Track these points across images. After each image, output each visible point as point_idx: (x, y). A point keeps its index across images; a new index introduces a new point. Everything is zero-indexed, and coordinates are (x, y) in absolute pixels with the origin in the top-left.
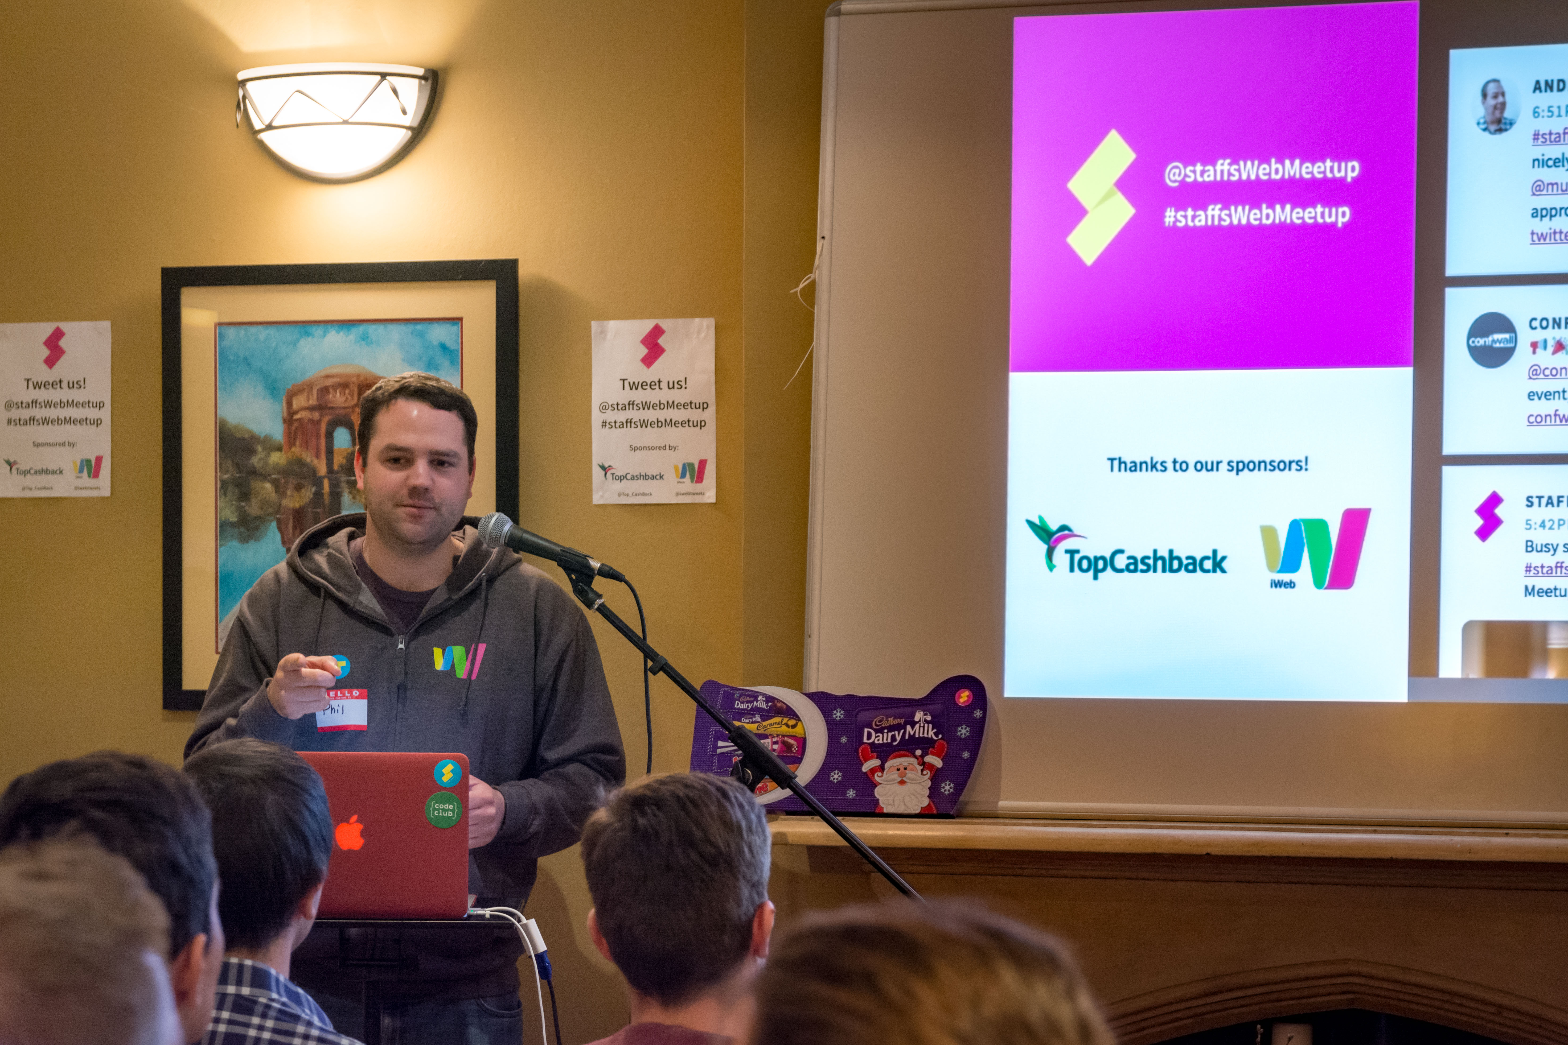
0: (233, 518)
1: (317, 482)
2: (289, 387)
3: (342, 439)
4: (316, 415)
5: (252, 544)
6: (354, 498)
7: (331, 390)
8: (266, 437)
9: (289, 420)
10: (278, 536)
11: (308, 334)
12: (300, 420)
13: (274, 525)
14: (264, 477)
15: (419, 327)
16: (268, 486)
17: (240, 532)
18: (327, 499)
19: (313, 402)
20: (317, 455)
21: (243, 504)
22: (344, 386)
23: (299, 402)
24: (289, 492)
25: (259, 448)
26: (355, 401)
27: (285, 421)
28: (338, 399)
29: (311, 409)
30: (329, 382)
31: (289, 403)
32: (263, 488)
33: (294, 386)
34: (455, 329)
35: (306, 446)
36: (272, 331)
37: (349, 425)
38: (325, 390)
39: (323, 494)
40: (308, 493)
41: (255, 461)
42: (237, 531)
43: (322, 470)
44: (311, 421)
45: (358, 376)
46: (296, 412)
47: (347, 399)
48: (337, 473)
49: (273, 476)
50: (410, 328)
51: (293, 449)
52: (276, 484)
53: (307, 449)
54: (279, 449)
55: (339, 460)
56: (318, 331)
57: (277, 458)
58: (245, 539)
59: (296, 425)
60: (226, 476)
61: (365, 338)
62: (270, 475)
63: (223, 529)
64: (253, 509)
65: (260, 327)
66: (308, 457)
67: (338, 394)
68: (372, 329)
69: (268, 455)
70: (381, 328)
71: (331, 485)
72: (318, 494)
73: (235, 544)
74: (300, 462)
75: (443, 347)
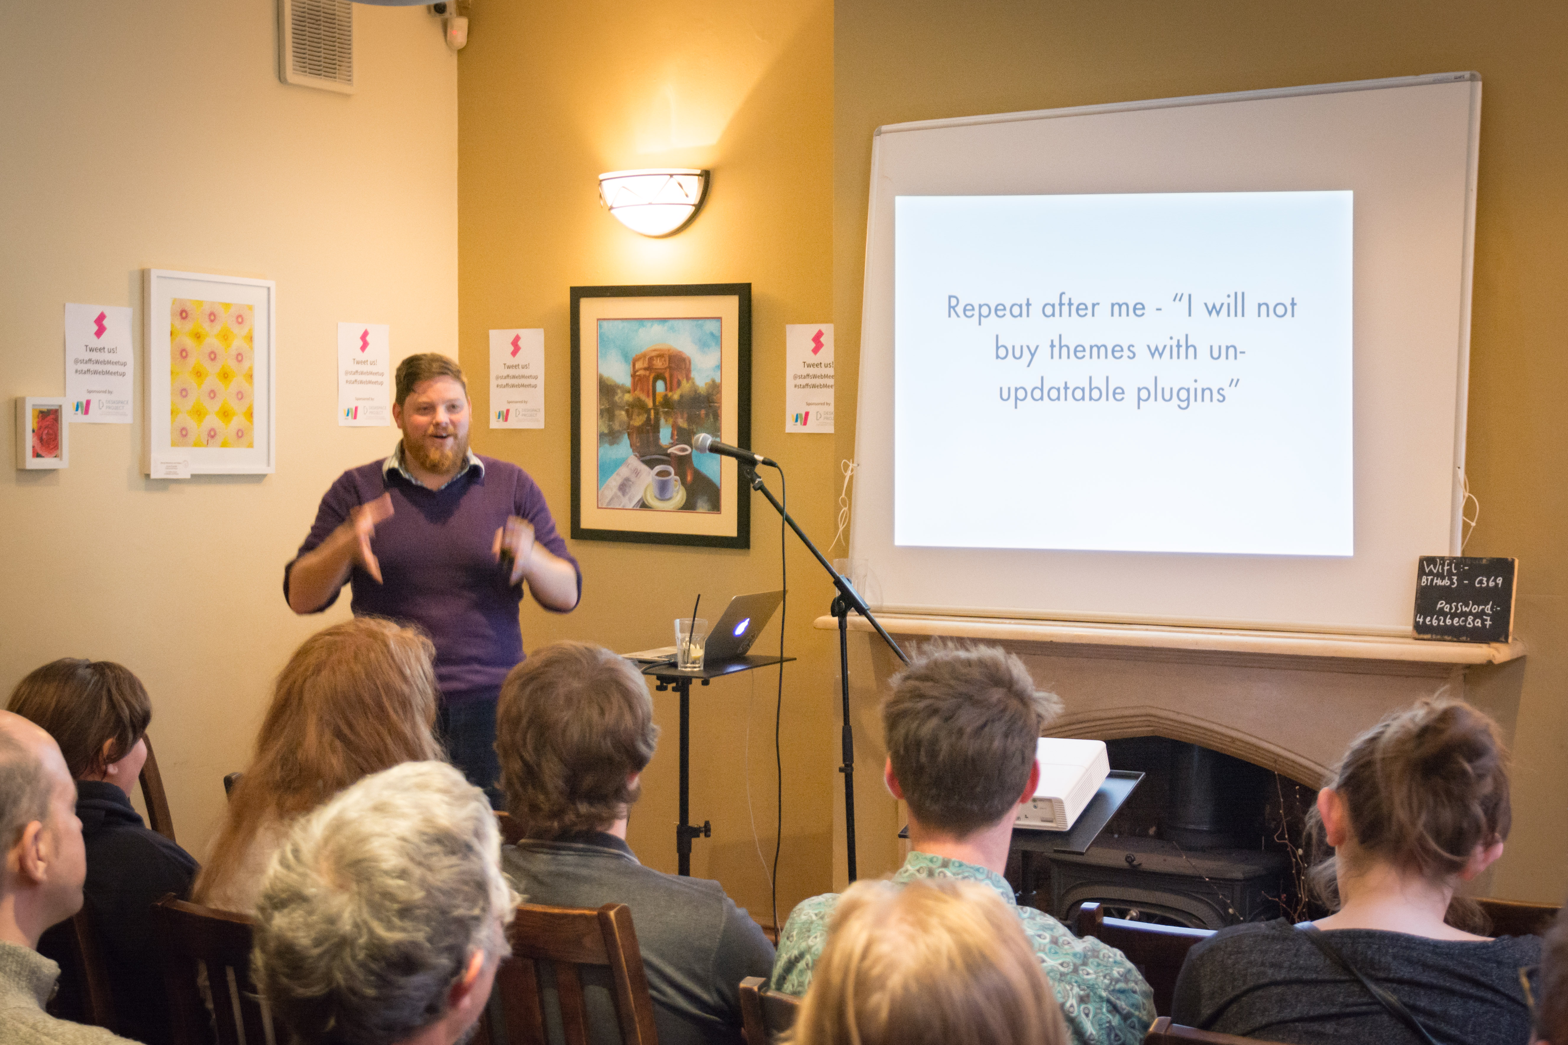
0: (606, 431)
1: (648, 411)
2: (634, 356)
3: (660, 386)
4: (647, 373)
5: (615, 446)
6: (666, 421)
7: (655, 358)
8: (623, 385)
9: (633, 376)
10: (628, 442)
11: (643, 326)
12: (639, 376)
13: (626, 436)
14: (622, 408)
15: (700, 322)
16: (623, 413)
17: (609, 440)
18: (652, 422)
19: (646, 365)
20: (648, 396)
21: (611, 423)
22: (661, 356)
23: (639, 365)
24: (634, 417)
25: (619, 391)
26: (667, 365)
27: (632, 376)
28: (659, 364)
29: (645, 369)
30: (654, 354)
31: (634, 365)
32: (621, 415)
33: (637, 356)
34: (718, 324)
35: (642, 390)
36: (625, 324)
37: (664, 379)
38: (651, 359)
39: (650, 419)
40: (644, 417)
41: (616, 398)
42: (607, 439)
43: (650, 404)
44: (645, 376)
45: (669, 350)
46: (637, 371)
47: (663, 364)
48: (658, 406)
49: (626, 407)
50: (695, 323)
51: (636, 392)
52: (627, 411)
53: (643, 392)
54: (629, 392)
55: (659, 399)
56: (648, 324)
57: (628, 397)
58: (612, 443)
59: (637, 378)
60: (603, 407)
61: (672, 329)
62: (624, 407)
63: (601, 436)
64: (616, 426)
65: (619, 322)
66: (643, 397)
67: (658, 361)
68: (675, 323)
69: (623, 395)
70: (680, 322)
71: (655, 413)
72: (648, 419)
73: (607, 445)
74: (639, 400)
75: (712, 334)
